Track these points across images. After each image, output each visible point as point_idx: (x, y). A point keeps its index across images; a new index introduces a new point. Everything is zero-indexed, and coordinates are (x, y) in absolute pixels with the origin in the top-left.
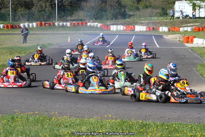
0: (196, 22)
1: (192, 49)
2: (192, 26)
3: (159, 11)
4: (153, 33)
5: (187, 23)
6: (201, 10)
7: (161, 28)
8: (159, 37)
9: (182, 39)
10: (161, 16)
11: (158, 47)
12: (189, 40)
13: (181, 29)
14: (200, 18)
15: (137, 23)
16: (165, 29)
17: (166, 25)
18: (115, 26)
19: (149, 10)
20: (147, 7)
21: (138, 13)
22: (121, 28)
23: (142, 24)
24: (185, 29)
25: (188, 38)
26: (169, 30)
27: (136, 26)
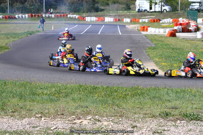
0: (152, 15)
1: (146, 36)
2: (149, 18)
3: (124, 6)
4: (118, 23)
5: (145, 15)
6: (156, 5)
7: (125, 19)
8: (123, 27)
9: (139, 28)
10: (125, 10)
11: (120, 34)
12: (144, 29)
13: (140, 21)
14: (155, 12)
15: (106, 16)
16: (128, 20)
17: (128, 17)
18: (89, 18)
19: (116, 5)
20: (115, 3)
21: (108, 7)
22: (94, 19)
23: (110, 16)
24: (144, 20)
25: (144, 27)
26: (131, 21)
27: (106, 18)
